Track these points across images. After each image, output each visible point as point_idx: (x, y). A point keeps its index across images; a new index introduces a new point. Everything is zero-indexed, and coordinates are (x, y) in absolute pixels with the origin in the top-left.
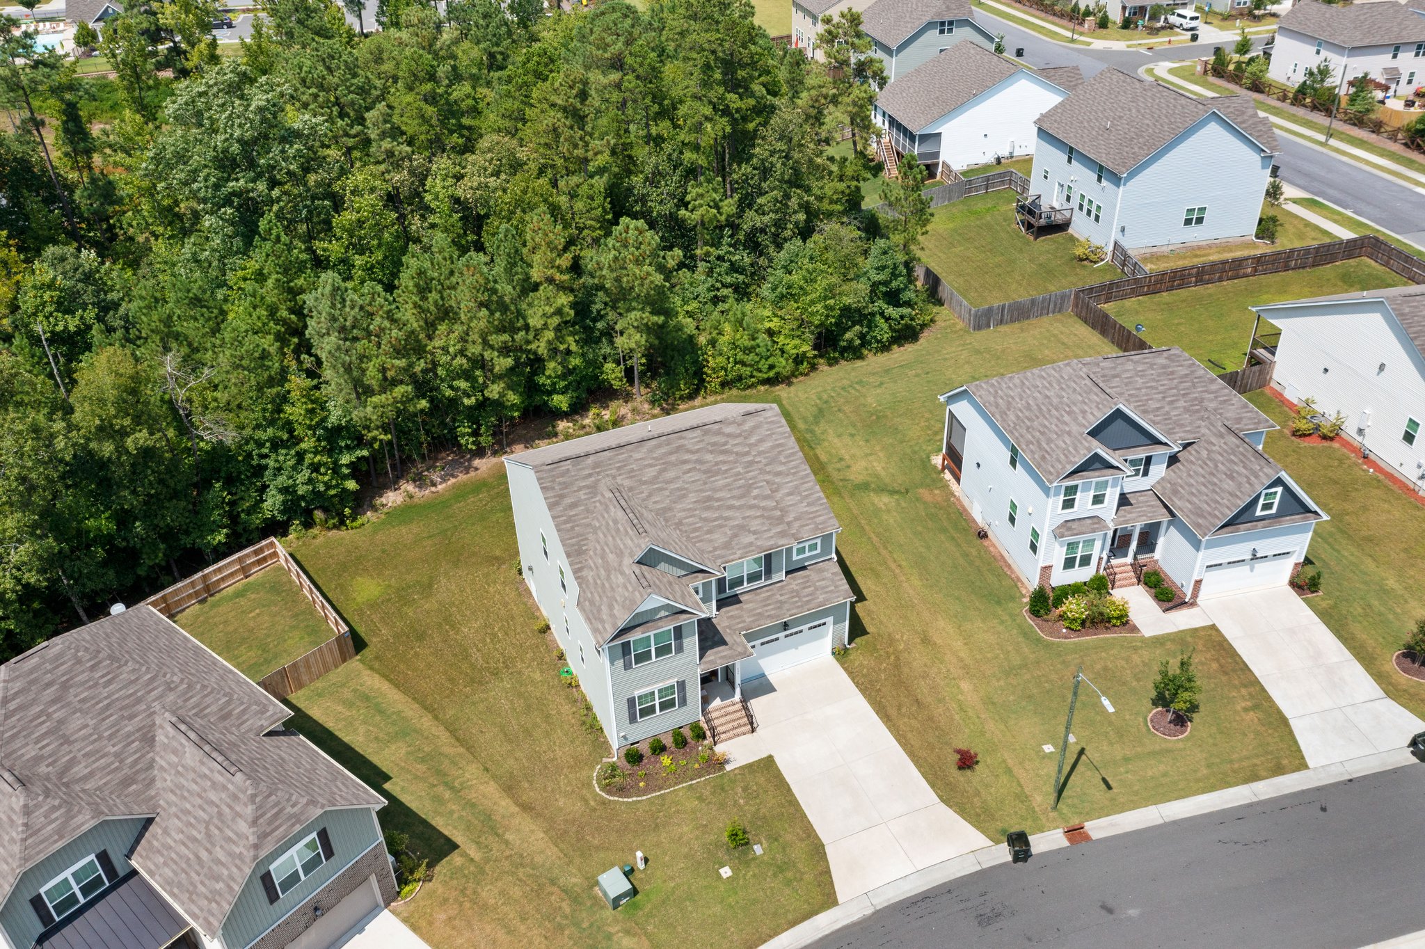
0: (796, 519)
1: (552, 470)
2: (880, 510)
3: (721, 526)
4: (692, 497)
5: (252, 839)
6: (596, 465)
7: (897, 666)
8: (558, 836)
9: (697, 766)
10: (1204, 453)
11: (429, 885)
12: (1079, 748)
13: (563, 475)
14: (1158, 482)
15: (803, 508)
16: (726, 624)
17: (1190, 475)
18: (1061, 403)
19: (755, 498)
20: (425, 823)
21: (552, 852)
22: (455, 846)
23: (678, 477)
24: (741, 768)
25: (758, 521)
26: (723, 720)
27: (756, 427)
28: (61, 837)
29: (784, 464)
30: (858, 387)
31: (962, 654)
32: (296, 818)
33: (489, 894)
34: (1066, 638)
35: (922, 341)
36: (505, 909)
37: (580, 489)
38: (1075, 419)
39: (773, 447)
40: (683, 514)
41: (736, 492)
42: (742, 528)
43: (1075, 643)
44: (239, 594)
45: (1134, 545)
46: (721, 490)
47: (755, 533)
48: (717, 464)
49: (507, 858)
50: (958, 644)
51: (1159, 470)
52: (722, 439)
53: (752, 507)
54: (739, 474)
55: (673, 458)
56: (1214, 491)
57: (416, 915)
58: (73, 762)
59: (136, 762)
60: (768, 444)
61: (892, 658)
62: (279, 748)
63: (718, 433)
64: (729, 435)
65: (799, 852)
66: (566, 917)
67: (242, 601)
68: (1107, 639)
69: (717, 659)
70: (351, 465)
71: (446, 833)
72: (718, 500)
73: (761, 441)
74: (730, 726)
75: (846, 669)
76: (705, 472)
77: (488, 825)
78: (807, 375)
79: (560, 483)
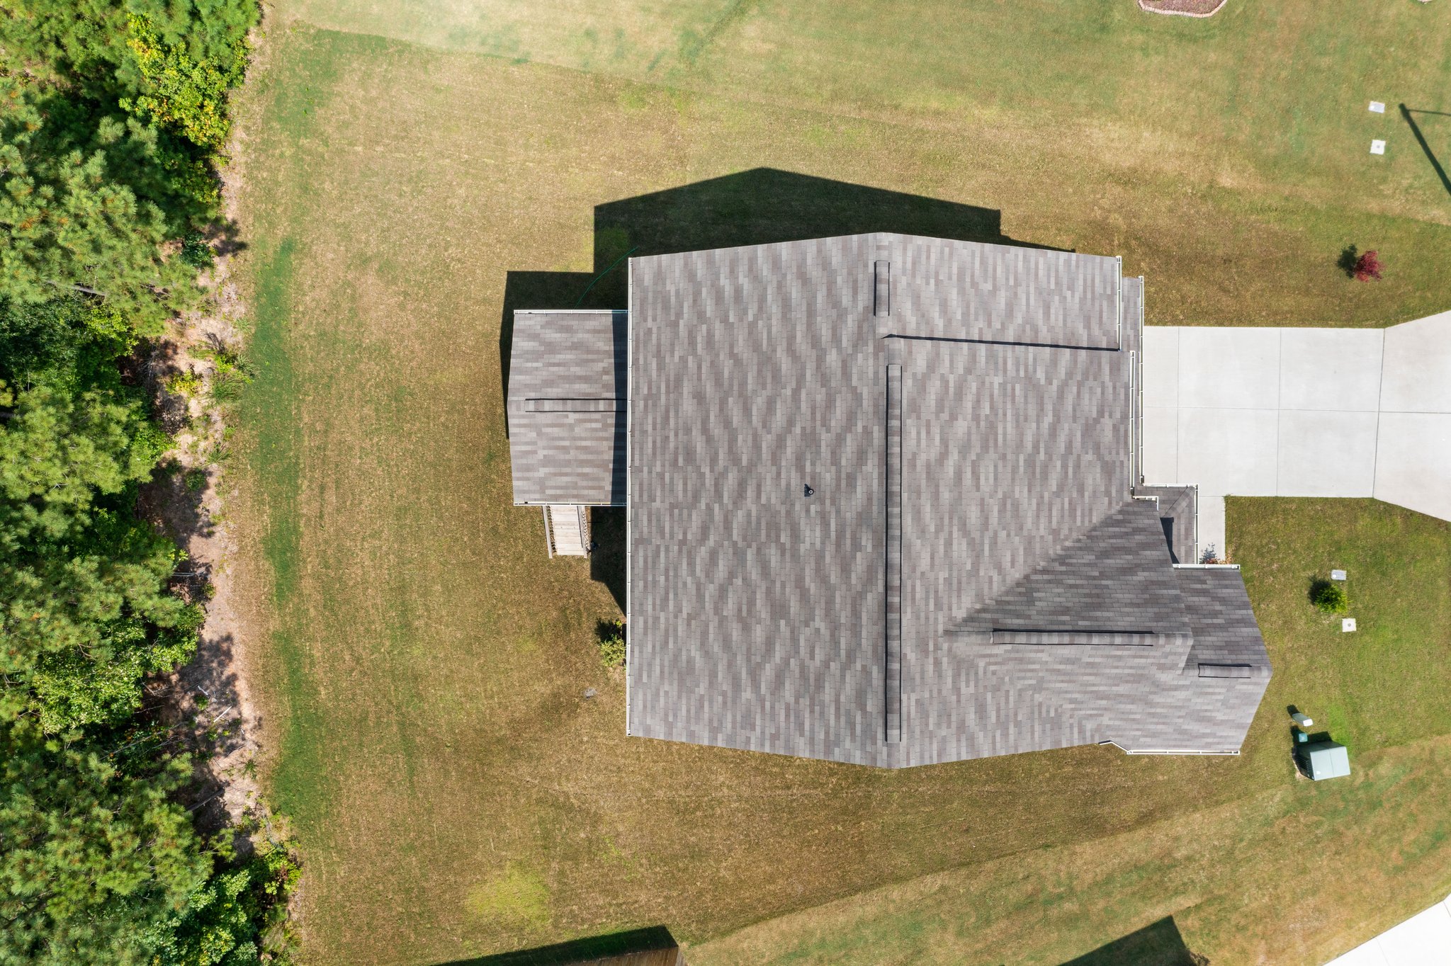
1: (911, 732)
2: (773, 55)
24: (1229, 541)
31: (1171, 145)
33: (1256, 901)
36: (1283, 887)
49: (1212, 865)
50: (1150, 139)
77: (1151, 873)
79: (938, 725)
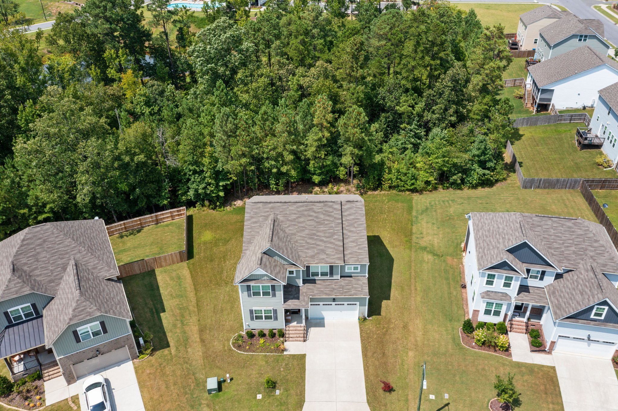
0: (350, 254)
1: (253, 206)
2: (424, 261)
3: (313, 248)
4: (307, 232)
5: (70, 316)
6: (272, 208)
7: (385, 334)
8: (206, 356)
9: (272, 348)
10: (576, 277)
11: (151, 357)
12: (447, 402)
13: (256, 209)
14: (549, 285)
15: (355, 249)
16: (305, 291)
17: (564, 286)
18: (502, 232)
19: (334, 239)
20: (164, 333)
21: (201, 362)
22: (168, 346)
23: (304, 222)
24: (290, 355)
25: (331, 250)
26: (293, 332)
27: (350, 208)
28: (16, 294)
29: (356, 227)
30: (450, 202)
31: (418, 339)
32: (90, 314)
33: (168, 370)
34: (473, 348)
35: (494, 188)
36: (171, 378)
37: (261, 216)
38: (504, 242)
39: (354, 219)
40: (299, 238)
41: (327, 235)
42: (323, 251)
43: (475, 352)
44: (167, 226)
45: (528, 313)
46: (320, 232)
47: (327, 255)
48: (324, 220)
49: (184, 358)
50: (420, 334)
51: (549, 280)
52: (331, 210)
53: (331, 243)
54: (332, 227)
55: (306, 213)
56: (571, 298)
57: (140, 367)
58: (36, 269)
59: (57, 275)
60: (352, 217)
61: (385, 330)
62: (107, 286)
63: (331, 207)
64: (335, 209)
65: (293, 400)
66: (190, 390)
67: (166, 228)
68: (492, 355)
69: (292, 304)
70: (223, 186)
71: (169, 340)
72: (318, 236)
73: (350, 215)
74: (295, 335)
75: (360, 328)
76: (317, 222)
77: (185, 342)
78: (431, 191)
79: (254, 212)
